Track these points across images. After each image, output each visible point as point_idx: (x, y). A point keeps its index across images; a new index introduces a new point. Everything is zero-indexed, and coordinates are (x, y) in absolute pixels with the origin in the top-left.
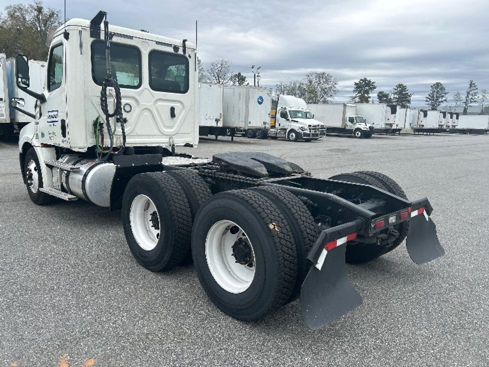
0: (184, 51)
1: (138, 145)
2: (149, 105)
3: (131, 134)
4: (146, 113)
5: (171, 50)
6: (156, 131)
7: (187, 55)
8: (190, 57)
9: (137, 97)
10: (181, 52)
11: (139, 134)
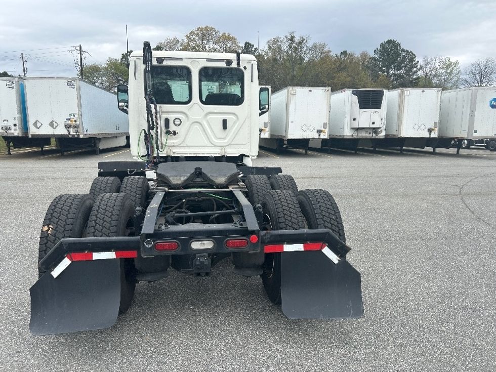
0: (238, 64)
1: (189, 155)
2: (199, 118)
3: (180, 145)
4: (197, 126)
5: (223, 65)
6: (207, 143)
7: (242, 68)
8: (245, 68)
9: (187, 112)
10: (234, 65)
11: (188, 145)
